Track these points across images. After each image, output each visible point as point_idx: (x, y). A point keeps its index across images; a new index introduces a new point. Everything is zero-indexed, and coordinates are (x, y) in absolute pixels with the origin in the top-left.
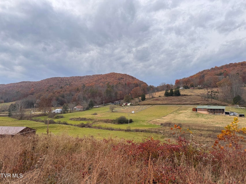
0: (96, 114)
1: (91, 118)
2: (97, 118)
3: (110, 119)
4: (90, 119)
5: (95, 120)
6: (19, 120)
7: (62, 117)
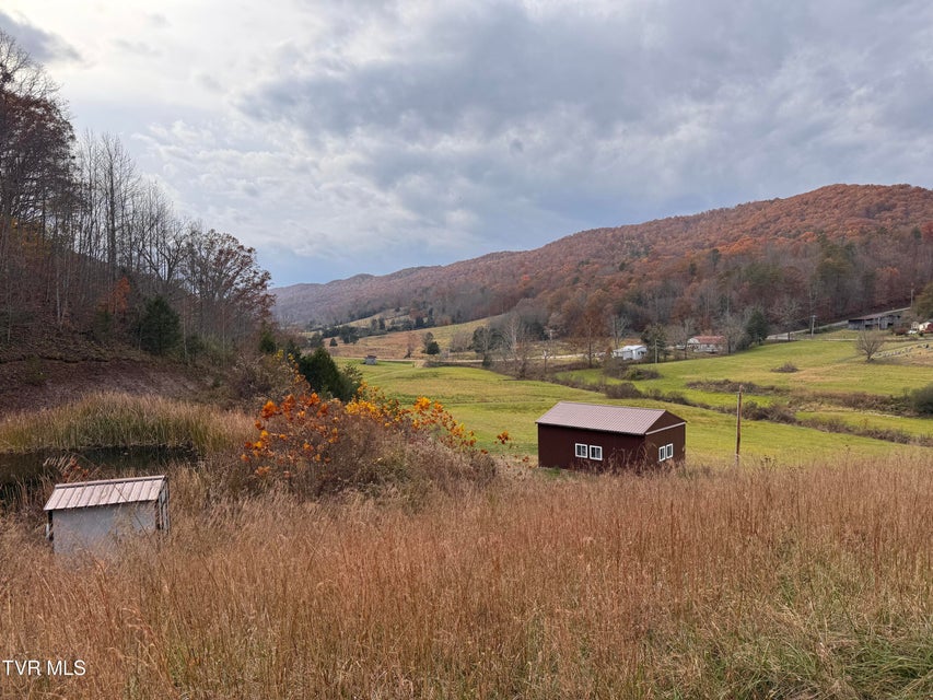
0: (790, 369)
1: (779, 385)
2: (801, 385)
3: (869, 392)
4: (772, 388)
5: (799, 394)
6: (518, 379)
7: (654, 375)
